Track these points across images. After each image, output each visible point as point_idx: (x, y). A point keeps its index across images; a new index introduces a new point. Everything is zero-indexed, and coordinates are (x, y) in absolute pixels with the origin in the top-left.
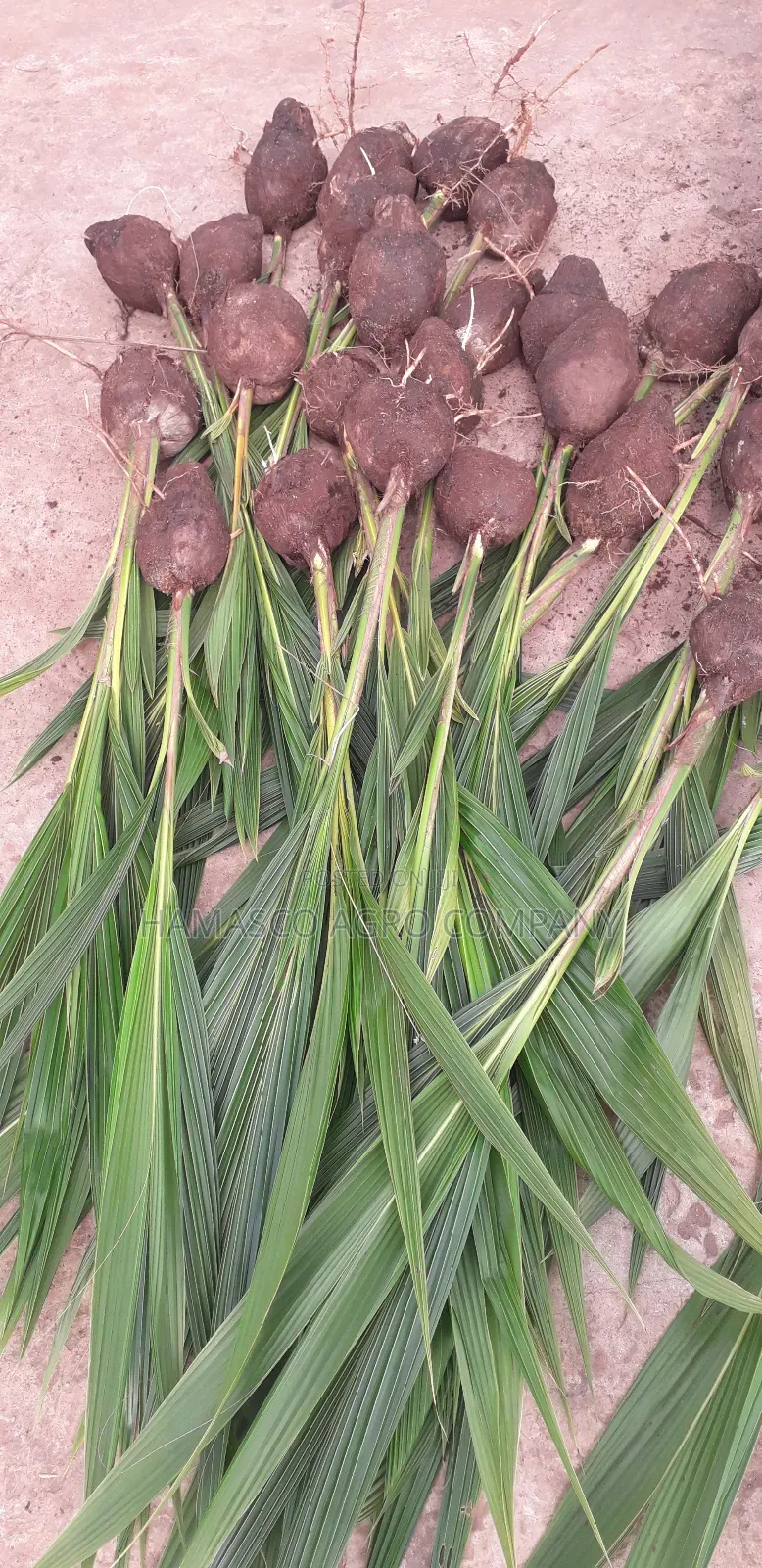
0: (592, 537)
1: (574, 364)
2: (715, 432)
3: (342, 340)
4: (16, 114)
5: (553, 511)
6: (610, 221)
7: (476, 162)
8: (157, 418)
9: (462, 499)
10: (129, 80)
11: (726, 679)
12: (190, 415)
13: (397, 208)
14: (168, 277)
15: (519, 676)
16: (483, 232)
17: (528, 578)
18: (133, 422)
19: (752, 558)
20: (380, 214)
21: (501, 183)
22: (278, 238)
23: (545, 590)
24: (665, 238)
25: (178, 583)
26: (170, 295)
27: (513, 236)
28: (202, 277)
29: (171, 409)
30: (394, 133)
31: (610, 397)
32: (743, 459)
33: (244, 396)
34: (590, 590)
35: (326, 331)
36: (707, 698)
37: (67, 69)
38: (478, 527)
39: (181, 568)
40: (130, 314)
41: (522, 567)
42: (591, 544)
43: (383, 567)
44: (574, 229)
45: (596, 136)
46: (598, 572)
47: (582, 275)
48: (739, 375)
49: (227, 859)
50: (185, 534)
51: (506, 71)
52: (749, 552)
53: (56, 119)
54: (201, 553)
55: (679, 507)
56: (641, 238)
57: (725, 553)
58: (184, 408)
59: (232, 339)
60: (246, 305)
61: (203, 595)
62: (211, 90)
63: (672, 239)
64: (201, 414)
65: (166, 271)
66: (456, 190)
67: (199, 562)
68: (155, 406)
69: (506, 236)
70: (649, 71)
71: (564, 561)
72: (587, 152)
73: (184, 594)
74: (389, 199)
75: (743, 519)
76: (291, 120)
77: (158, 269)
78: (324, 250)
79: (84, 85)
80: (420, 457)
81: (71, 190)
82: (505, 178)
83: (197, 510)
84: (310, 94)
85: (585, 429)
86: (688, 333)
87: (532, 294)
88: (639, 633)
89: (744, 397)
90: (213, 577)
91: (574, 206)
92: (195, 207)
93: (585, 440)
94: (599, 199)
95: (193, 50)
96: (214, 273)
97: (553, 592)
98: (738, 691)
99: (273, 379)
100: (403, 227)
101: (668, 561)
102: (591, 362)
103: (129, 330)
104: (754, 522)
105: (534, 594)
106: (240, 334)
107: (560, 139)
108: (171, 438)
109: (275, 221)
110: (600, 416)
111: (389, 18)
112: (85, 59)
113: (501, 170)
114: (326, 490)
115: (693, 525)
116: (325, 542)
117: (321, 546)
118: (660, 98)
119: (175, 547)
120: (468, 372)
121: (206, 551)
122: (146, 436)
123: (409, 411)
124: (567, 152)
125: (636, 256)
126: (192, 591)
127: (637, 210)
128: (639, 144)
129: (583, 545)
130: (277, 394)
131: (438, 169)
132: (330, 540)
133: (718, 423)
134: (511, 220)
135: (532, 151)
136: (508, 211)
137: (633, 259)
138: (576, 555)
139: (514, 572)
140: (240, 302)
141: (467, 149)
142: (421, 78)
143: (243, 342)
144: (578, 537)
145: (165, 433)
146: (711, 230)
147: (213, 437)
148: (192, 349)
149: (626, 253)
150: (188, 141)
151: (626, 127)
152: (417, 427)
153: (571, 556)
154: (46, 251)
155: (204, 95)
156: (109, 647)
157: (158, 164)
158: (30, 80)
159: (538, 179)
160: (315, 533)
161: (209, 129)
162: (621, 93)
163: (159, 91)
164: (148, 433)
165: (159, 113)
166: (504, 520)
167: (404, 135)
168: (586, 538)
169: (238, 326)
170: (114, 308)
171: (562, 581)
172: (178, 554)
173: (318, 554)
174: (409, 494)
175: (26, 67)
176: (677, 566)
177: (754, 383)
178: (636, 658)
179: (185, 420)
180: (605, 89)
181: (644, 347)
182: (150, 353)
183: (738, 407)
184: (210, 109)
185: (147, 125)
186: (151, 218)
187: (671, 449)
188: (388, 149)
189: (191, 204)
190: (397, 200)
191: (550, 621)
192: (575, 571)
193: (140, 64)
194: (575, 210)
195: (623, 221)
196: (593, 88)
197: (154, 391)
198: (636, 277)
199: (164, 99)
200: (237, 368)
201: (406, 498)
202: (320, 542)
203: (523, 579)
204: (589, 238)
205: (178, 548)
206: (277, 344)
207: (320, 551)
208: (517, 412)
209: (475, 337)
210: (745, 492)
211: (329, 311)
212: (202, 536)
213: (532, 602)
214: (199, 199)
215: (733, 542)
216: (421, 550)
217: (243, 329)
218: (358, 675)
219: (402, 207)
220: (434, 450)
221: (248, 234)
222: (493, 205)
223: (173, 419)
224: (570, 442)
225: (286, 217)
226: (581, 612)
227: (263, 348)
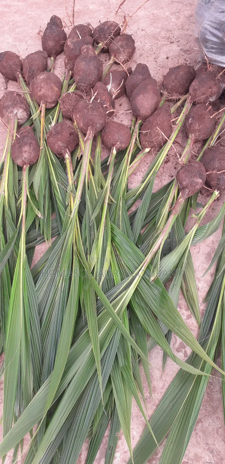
0: (148, 148)
1: (141, 96)
2: (183, 116)
3: (72, 89)
5: (136, 140)
6: (151, 53)
7: (111, 35)
8: (17, 113)
9: (109, 136)
10: (5, 10)
11: (187, 189)
12: (27, 112)
14: (19, 70)
15: (127, 189)
16: (114, 56)
17: (129, 160)
18: (9, 114)
19: (194, 153)
20: (83, 51)
22: (52, 58)
23: (134, 164)
24: (167, 58)
25: (25, 163)
26: (20, 76)
27: (122, 58)
28: (29, 70)
29: (21, 110)
30: (86, 26)
31: (152, 106)
32: (191, 124)
33: (43, 106)
34: (147, 163)
35: (67, 86)
36: (181, 195)
38: (114, 145)
39: (25, 159)
40: (8, 82)
41: (128, 157)
42: (147, 150)
43: (87, 157)
44: (141, 55)
45: (146, 28)
46: (150, 158)
47: (143, 69)
48: (189, 99)
49: (42, 246)
50: (26, 148)
51: (120, 7)
52: (193, 151)
54: (31, 154)
55: (173, 138)
56: (160, 58)
57: (186, 152)
58: (25, 110)
59: (39, 89)
60: (43, 78)
61: (32, 167)
62: (30, 13)
63: (169, 58)
64: (30, 112)
65: (19, 68)
66: (105, 44)
67: (31, 156)
68: (16, 109)
70: (162, 8)
71: (140, 155)
72: (144, 32)
73: (26, 167)
74: (85, 46)
75: (191, 142)
76: (55, 22)
77: (16, 68)
78: (66, 62)
80: (96, 124)
82: (120, 40)
83: (30, 141)
84: (61, 14)
85: (145, 115)
86: (175, 86)
87: (129, 75)
88: (162, 176)
89: (191, 106)
90: (35, 161)
91: (140, 48)
92: (27, 49)
93: (145, 119)
94: (148, 46)
96: (33, 69)
97: (137, 164)
98: (190, 192)
99: (52, 101)
100: (90, 55)
101: (170, 154)
102: (146, 95)
103: (8, 86)
104: (194, 143)
105: (131, 165)
106: (41, 88)
107: (136, 28)
108: (21, 119)
109: (51, 53)
110: (149, 112)
113: (119, 37)
114: (69, 134)
115: (177, 144)
116: (69, 150)
117: (68, 151)
118: (165, 16)
119: (23, 152)
120: (110, 98)
121: (33, 153)
122: (13, 118)
123: (93, 110)
124: (138, 32)
125: (159, 63)
126: (29, 165)
127: (159, 50)
128: (159, 30)
129: (145, 150)
130: (53, 105)
131: (100, 37)
132: (70, 149)
133: (184, 113)
134: (122, 52)
135: (128, 32)
136: (121, 50)
137: (158, 64)
139: (125, 159)
140: (41, 77)
141: (109, 31)
142: (94, 9)
143: (42, 90)
144: (144, 148)
145: (19, 117)
146: (181, 56)
148: (27, 92)
149: (156, 63)
150: (25, 28)
151: (155, 24)
152: (95, 115)
153: (142, 153)
156: (4, 183)
157: (15, 35)
159: (129, 40)
160: (66, 147)
161: (30, 25)
162: (154, 14)
163: (15, 13)
165: (15, 20)
166: (122, 143)
167: (89, 26)
168: (146, 148)
169: (40, 85)
170: (3, 80)
171: (139, 161)
172: (24, 154)
173: (67, 154)
174: (94, 135)
176: (172, 156)
177: (194, 101)
178: (161, 183)
179: (25, 113)
180: (149, 13)
181: (162, 91)
182: (14, 93)
183: (189, 108)
184: (30, 19)
185: (11, 23)
186: (13, 52)
187: (170, 121)
188: (85, 31)
189: (25, 48)
190: (88, 46)
191: (136, 173)
192: (143, 158)
193: (9, 5)
195: (155, 53)
196: (145, 13)
197: (16, 105)
198: (159, 70)
199: (16, 15)
200: (41, 98)
201: (93, 136)
202: (67, 150)
203: (128, 161)
204: (145, 58)
205: (24, 152)
206: (52, 90)
207: (67, 153)
208: (125, 110)
209: (112, 88)
210: (192, 134)
211: (68, 80)
212: (31, 149)
213: (131, 167)
214: (28, 46)
215: (188, 149)
216: (97, 152)
217: (42, 86)
218: (80, 190)
219: (89, 48)
220: (101, 122)
221: (43, 57)
222: (116, 48)
223: (21, 113)
224: (141, 119)
225: (54, 52)
226: (145, 170)
227: (48, 91)
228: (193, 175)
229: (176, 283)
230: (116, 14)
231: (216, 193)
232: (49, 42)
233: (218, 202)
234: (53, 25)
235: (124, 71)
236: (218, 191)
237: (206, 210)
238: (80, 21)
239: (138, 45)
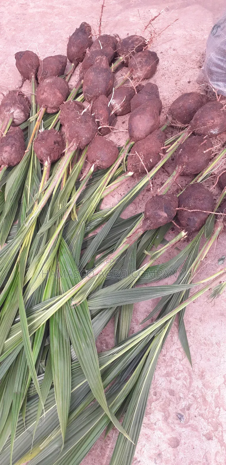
0: (131, 172)
1: (138, 116)
2: (177, 145)
3: (80, 98)
4: (13, 16)
5: (122, 162)
6: (175, 74)
7: (133, 49)
8: (14, 112)
9: (92, 152)
10: (49, 11)
11: (149, 220)
12: (25, 113)
13: (101, 60)
14: (34, 71)
15: (98, 209)
16: (130, 72)
17: (108, 180)
18: (6, 112)
19: (180, 187)
20: (96, 61)
21: (138, 57)
22: (73, 64)
23: (113, 185)
24: (189, 82)
25: (3, 163)
26: (33, 76)
27: (140, 73)
28: (43, 73)
29: (18, 110)
30: (113, 37)
31: (147, 129)
32: (180, 155)
33: (43, 110)
34: (129, 188)
35: (75, 95)
36: (142, 225)
37: (32, 5)
38: (94, 162)
39: (4, 158)
40: (25, 80)
41: (108, 177)
42: (131, 174)
43: (62, 169)
44: (163, 75)
45: (179, 48)
46: (133, 182)
47: (154, 91)
48: (189, 128)
50: (7, 149)
51: (150, 23)
52: (180, 185)
53: (24, 19)
54: (12, 155)
55: (158, 166)
56: (182, 81)
57: (168, 184)
58: (23, 111)
59: (42, 92)
60: (49, 82)
61: (10, 168)
62: (71, 17)
63: (191, 83)
64: (29, 114)
65: (34, 69)
66: (126, 57)
67: (11, 157)
68: (13, 109)
69: (137, 74)
70: (202, 30)
71: (122, 177)
72: (175, 52)
73: (4, 167)
74: (99, 57)
75: (176, 174)
76: (83, 28)
77: (31, 68)
78: (81, 70)
79: (36, 10)
80: (82, 137)
81: (21, 41)
82: (140, 56)
83: (14, 142)
84: (93, 23)
85: (138, 137)
86: (180, 113)
87: (136, 93)
88: (139, 203)
89: (189, 135)
90: (16, 163)
91: (165, 68)
92: (54, 51)
93: (137, 141)
94: (174, 67)
95: (70, 4)
96: (47, 72)
97: (116, 186)
99: (52, 106)
100: (102, 66)
101: (155, 183)
102: (143, 116)
103: (23, 85)
105: (109, 186)
106: (45, 91)
107: (168, 47)
108: (17, 119)
109: (73, 59)
110: (143, 134)
111: (131, 2)
112: (38, 3)
113: (140, 53)
114: (53, 142)
115: (166, 173)
116: (50, 158)
117: (49, 159)
118: (203, 39)
120: (108, 113)
121: (14, 154)
123: (81, 122)
124: (169, 51)
125: (178, 86)
126: (7, 166)
127: (184, 72)
128: (191, 52)
129: (128, 173)
130: (54, 111)
131: (122, 50)
132: (52, 157)
133: (178, 142)
134: (139, 69)
135: (151, 48)
136: (139, 66)
137: (177, 87)
138: (125, 176)
139: (104, 178)
140: (47, 81)
141: (132, 45)
142: (133, 22)
143: (45, 94)
145: (15, 117)
146: (204, 82)
147: (31, 121)
148: (34, 94)
149: (176, 85)
150: (59, 31)
151: (189, 46)
152: (82, 128)
153: (123, 176)
154: (8, 58)
155: (68, 18)
157: (48, 37)
158: (21, 7)
159: (154, 58)
160: (48, 155)
161: (67, 29)
162: (191, 35)
163: (56, 15)
164: (9, 116)
165: (54, 22)
166: (103, 161)
167: (116, 38)
168: (129, 171)
169: (44, 89)
170: (20, 78)
171: (119, 183)
172: (4, 154)
173: (47, 161)
175: (21, 3)
176: (157, 185)
177: (193, 131)
178: (135, 211)
179: (22, 114)
180: (187, 33)
181: (168, 115)
182: (17, 92)
183: (186, 138)
184: (69, 23)
185: (49, 25)
186: (34, 53)
187: (160, 148)
188: (109, 42)
189: (54, 50)
190: (102, 57)
191: (114, 195)
192: (124, 181)
193: (53, 6)
194: (165, 69)
195: (178, 75)
196: (183, 33)
197: (14, 104)
198: (176, 93)
199: (57, 18)
200: (42, 101)
201: (75, 149)
202: (49, 157)
203: (106, 181)
204: (166, 78)
205: (4, 152)
206: (55, 96)
207: (48, 160)
208: (126, 129)
209: (116, 104)
210: (179, 165)
211: (78, 88)
212: (13, 150)
213: (108, 188)
214: (56, 49)
215: (171, 181)
216: (77, 166)
217: (46, 90)
218: (44, 200)
219: (103, 60)
220: (87, 136)
221: (60, 61)
222: (135, 63)
223: (18, 113)
224: (134, 141)
225: (77, 58)
226: (124, 194)
227: (50, 96)
228: (159, 207)
230: (145, 29)
231: (183, 234)
232: (72, 48)
233: (188, 243)
234: (80, 31)
235: (132, 88)
236: (185, 232)
237: (166, 249)
238: (107, 31)
239: (164, 64)
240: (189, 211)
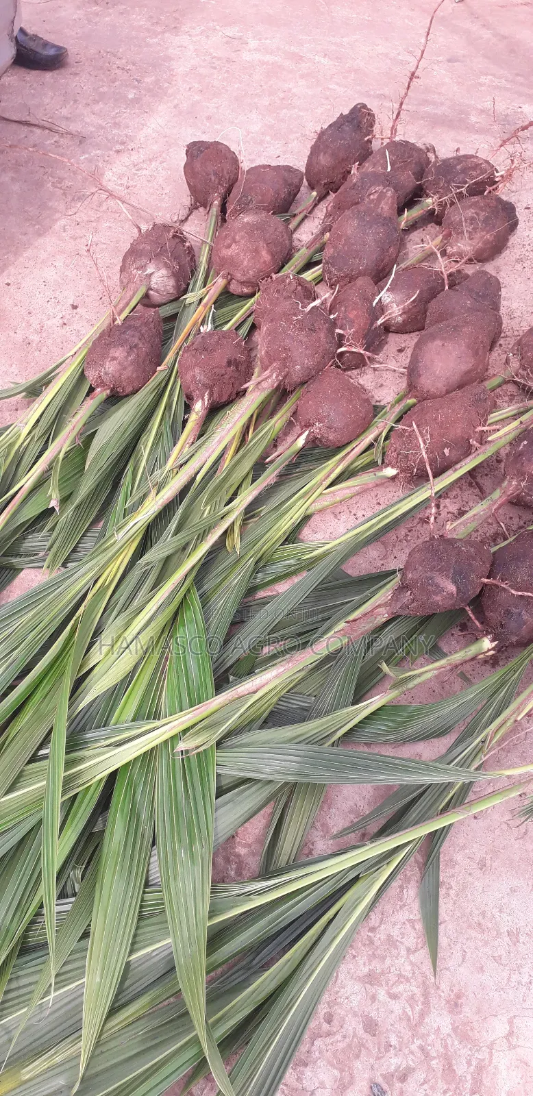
0: (393, 467)
1: (438, 343)
2: (516, 428)
3: (313, 273)
4: (205, 60)
5: (376, 440)
7: (463, 187)
8: (153, 273)
9: (310, 402)
11: (409, 592)
12: (177, 281)
13: (382, 196)
14: (222, 190)
15: (292, 537)
16: (443, 236)
17: (333, 476)
18: (135, 270)
19: (505, 529)
20: (369, 195)
21: (470, 207)
22: (314, 193)
23: (342, 489)
25: (102, 384)
26: (216, 202)
27: (464, 245)
28: (241, 198)
29: (164, 272)
30: (421, 150)
31: (454, 375)
32: (521, 454)
33: (220, 282)
34: (379, 504)
35: (302, 263)
37: (253, 44)
38: (309, 426)
39: (106, 374)
40: (196, 208)
41: (334, 466)
42: (390, 472)
43: (231, 425)
44: (520, 260)
46: (392, 494)
47: (490, 292)
49: (36, 576)
50: (119, 353)
51: (515, 135)
52: (505, 525)
53: (227, 72)
54: (125, 369)
55: (461, 470)
57: (475, 515)
58: (174, 275)
59: (228, 241)
60: (248, 223)
61: (115, 399)
62: (335, 87)
64: (188, 285)
65: (223, 187)
66: (442, 202)
67: (121, 374)
68: (154, 265)
69: (459, 244)
71: (368, 475)
73: (101, 392)
74: (379, 188)
75: (501, 497)
76: (359, 120)
77: (216, 182)
78: (329, 209)
79: (258, 56)
80: (295, 363)
81: (209, 118)
82: (474, 205)
83: (136, 340)
85: (428, 391)
87: (447, 288)
88: (394, 546)
90: (129, 389)
91: (529, 245)
93: (423, 399)
95: (340, 59)
96: (250, 198)
97: (348, 493)
98: (414, 604)
99: (244, 279)
100: (379, 210)
101: (445, 507)
102: (449, 345)
103: (190, 218)
104: (511, 503)
105: (332, 489)
106: (234, 241)
108: (157, 291)
109: (318, 182)
110: (440, 386)
111: (481, 80)
112: (268, 41)
113: (476, 199)
114: (226, 360)
115: (477, 490)
116: (211, 395)
117: (206, 397)
119: (108, 357)
120: (369, 322)
121: (130, 368)
122: (138, 282)
123: (302, 329)
126: (108, 391)
129: (384, 470)
130: (246, 290)
131: (436, 183)
132: (215, 395)
133: (521, 423)
134: (466, 235)
135: (504, 192)
136: (466, 227)
138: (375, 475)
139: (325, 467)
140: (246, 220)
141: (461, 176)
142: (477, 125)
143: (233, 246)
144: (384, 464)
145: (153, 285)
147: (187, 302)
148: (209, 241)
150: (301, 114)
152: (301, 341)
153: (372, 473)
154: (170, 150)
155: (328, 88)
156: (37, 405)
157: (273, 122)
158: (227, 43)
159: (507, 216)
160: (205, 386)
161: (319, 111)
163: (302, 76)
164: (141, 281)
165: (294, 90)
166: (331, 429)
167: (428, 154)
168: (388, 465)
169: (235, 235)
170: (187, 200)
171: (357, 488)
172: (108, 363)
173: (200, 401)
174: (275, 385)
175: (228, 34)
176: (448, 513)
178: (382, 562)
179: (172, 282)
181: (511, 354)
182: (170, 231)
184: (327, 98)
185: (282, 95)
186: (232, 150)
187: (475, 428)
188: (408, 158)
189: (278, 153)
190: (385, 191)
191: (340, 513)
192: (370, 486)
193: (300, 56)
194: (528, 247)
197: (157, 255)
199: (303, 82)
200: (224, 262)
201: (273, 387)
202: (207, 393)
203: (328, 476)
204: (526, 269)
205: (109, 359)
206: (255, 256)
207: (203, 399)
208: (404, 366)
209: (393, 302)
210: (512, 478)
211: (312, 250)
212: (130, 358)
213: (328, 493)
214: (285, 152)
215: (484, 510)
216: (270, 425)
217: (237, 238)
218: (173, 488)
219: (386, 196)
220: (306, 362)
221: (285, 181)
222: (458, 219)
223: (162, 279)
224: (416, 397)
225: (326, 181)
226: (364, 516)
227: (245, 255)
228: (439, 567)
229: (239, 798)
230: (501, 146)
231: (487, 644)
232: (321, 157)
233: (493, 670)
234: (348, 121)
235: (439, 274)
236: (492, 641)
237: (435, 672)
238: (409, 133)
239: (528, 236)
240: (513, 592)
